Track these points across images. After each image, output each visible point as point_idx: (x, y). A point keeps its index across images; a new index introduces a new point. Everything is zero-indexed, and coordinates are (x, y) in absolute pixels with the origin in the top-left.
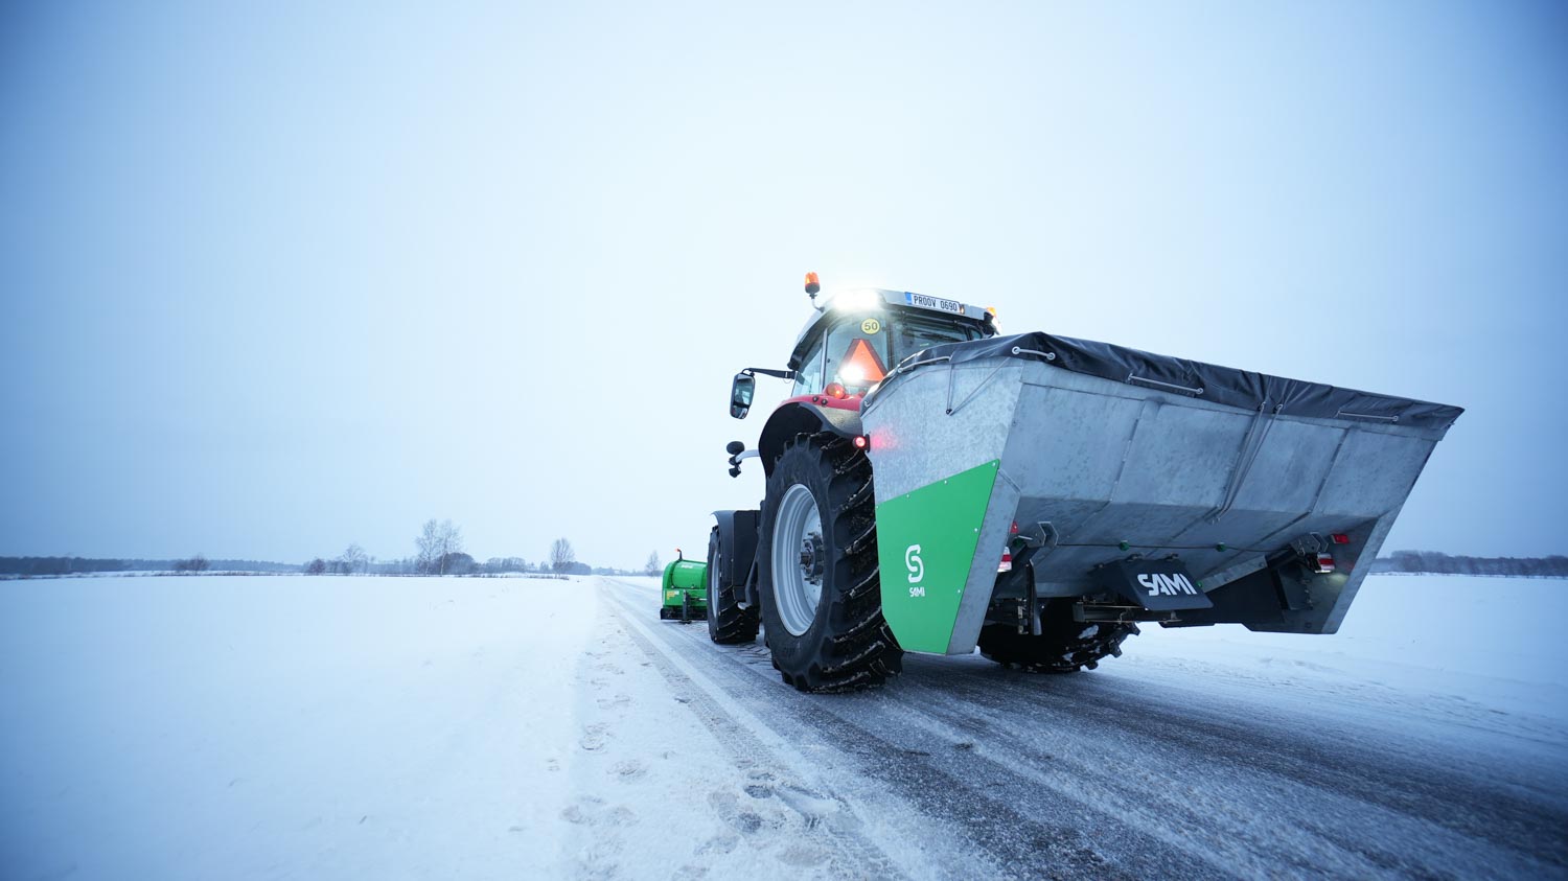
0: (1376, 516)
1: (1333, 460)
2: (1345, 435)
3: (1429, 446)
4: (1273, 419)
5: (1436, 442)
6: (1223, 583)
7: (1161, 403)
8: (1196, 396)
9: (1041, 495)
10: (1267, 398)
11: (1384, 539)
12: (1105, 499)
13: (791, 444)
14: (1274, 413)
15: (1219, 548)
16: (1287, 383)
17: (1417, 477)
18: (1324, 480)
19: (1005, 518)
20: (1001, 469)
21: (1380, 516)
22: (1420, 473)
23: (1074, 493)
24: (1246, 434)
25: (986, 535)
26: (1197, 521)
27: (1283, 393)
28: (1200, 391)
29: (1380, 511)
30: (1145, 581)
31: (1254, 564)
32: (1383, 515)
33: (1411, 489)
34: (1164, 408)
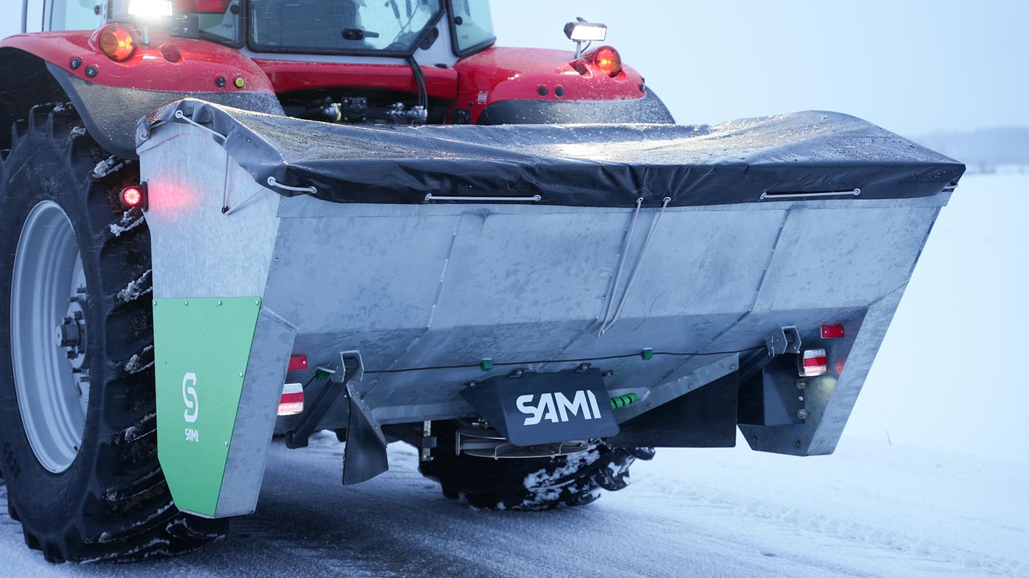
0: (866, 304)
1: (774, 247)
2: (786, 217)
3: (930, 214)
4: (661, 211)
5: (939, 208)
6: (685, 391)
7: (483, 216)
8: (533, 203)
9: (326, 330)
10: (645, 188)
11: (885, 331)
12: (421, 326)
13: (23, 128)
14: (662, 206)
15: (643, 354)
16: (674, 172)
17: (920, 252)
18: (765, 272)
19: (278, 359)
20: (265, 308)
21: (870, 305)
22: (922, 247)
23: (374, 324)
24: (625, 233)
25: (254, 380)
26: (581, 333)
27: (670, 184)
28: (537, 198)
29: (871, 299)
30: (526, 404)
31: (725, 366)
32: (875, 302)
33: (913, 267)
34: (490, 219)
